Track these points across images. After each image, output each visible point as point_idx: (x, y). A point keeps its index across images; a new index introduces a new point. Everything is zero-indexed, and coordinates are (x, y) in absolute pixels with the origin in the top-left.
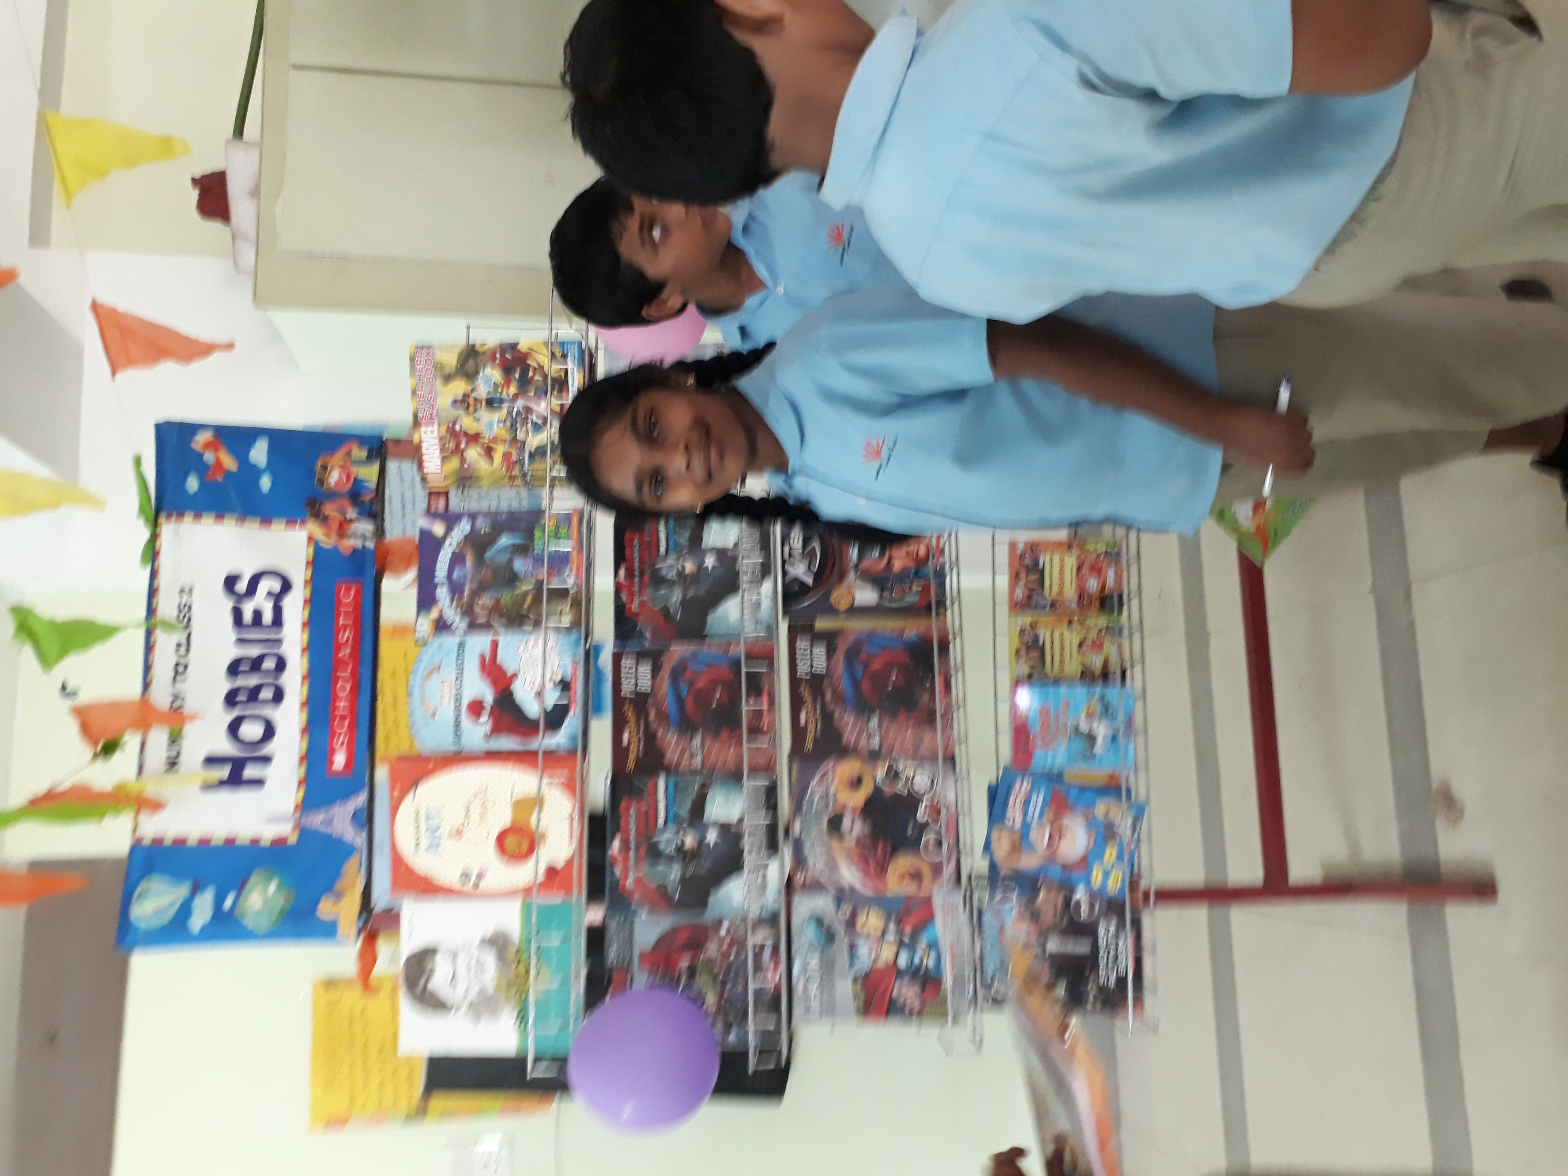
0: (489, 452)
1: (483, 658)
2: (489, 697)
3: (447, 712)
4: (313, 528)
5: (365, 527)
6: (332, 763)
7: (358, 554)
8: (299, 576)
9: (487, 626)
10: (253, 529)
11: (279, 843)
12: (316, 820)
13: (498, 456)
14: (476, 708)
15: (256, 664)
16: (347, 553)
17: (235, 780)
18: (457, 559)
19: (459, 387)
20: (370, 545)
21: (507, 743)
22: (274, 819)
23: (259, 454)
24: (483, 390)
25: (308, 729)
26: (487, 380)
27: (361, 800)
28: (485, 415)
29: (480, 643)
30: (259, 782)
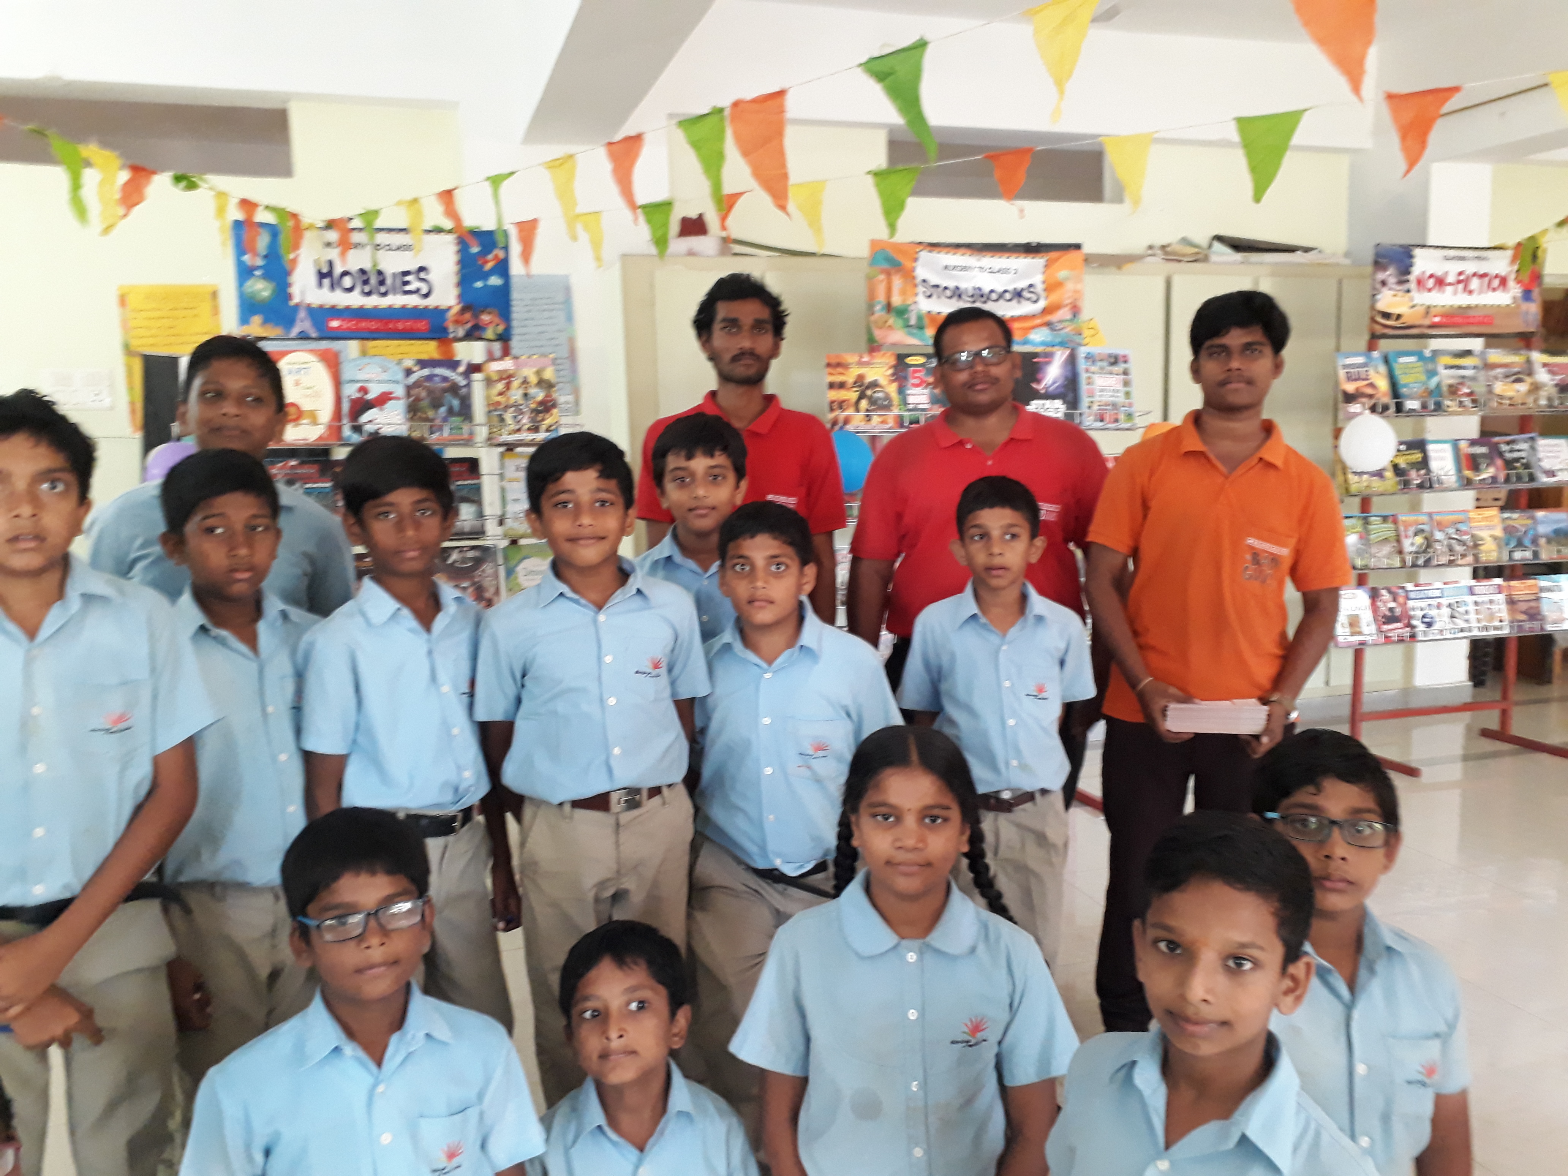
0: (501, 394)
1: (391, 393)
2: (370, 396)
3: (361, 376)
4: (456, 309)
5: (461, 332)
6: (332, 320)
7: (445, 330)
8: (431, 302)
9: (408, 395)
10: (453, 279)
11: (289, 297)
12: (302, 314)
13: (499, 398)
14: (364, 390)
15: (382, 283)
16: (445, 324)
17: (322, 276)
18: (445, 379)
19: (533, 379)
20: (451, 336)
21: (346, 407)
22: (303, 293)
23: (495, 281)
24: (533, 391)
25: (347, 308)
26: (537, 393)
27: (314, 335)
28: (521, 392)
29: (399, 391)
30: (320, 285)
